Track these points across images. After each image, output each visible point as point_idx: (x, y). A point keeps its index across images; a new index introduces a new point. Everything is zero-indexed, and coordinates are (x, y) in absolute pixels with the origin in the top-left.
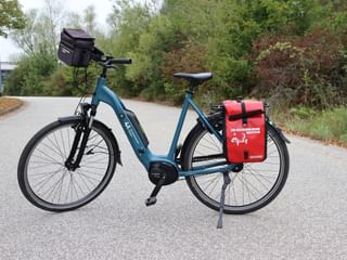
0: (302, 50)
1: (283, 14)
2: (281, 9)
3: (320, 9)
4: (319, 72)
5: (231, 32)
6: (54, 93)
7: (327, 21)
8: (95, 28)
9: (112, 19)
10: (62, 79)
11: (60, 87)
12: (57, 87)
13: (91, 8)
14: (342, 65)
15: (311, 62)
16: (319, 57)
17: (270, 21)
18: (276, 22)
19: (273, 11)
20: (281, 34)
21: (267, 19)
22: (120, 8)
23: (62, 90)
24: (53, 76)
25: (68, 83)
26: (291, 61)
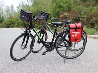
0: (70, 15)
1: (65, 7)
2: (65, 5)
3: (73, 5)
4: (74, 20)
5: (53, 11)
6: (4, 27)
7: (75, 8)
8: (14, 10)
9: (18, 7)
10: (6, 24)
11: (6, 26)
12: (4, 26)
13: (12, 5)
14: (79, 18)
15: (72, 18)
16: (74, 17)
17: (62, 8)
18: (64, 9)
19: (63, 6)
20: (65, 12)
21: (61, 8)
22: (21, 5)
23: (6, 27)
24: (3, 23)
25: (8, 25)
26: (68, 18)
